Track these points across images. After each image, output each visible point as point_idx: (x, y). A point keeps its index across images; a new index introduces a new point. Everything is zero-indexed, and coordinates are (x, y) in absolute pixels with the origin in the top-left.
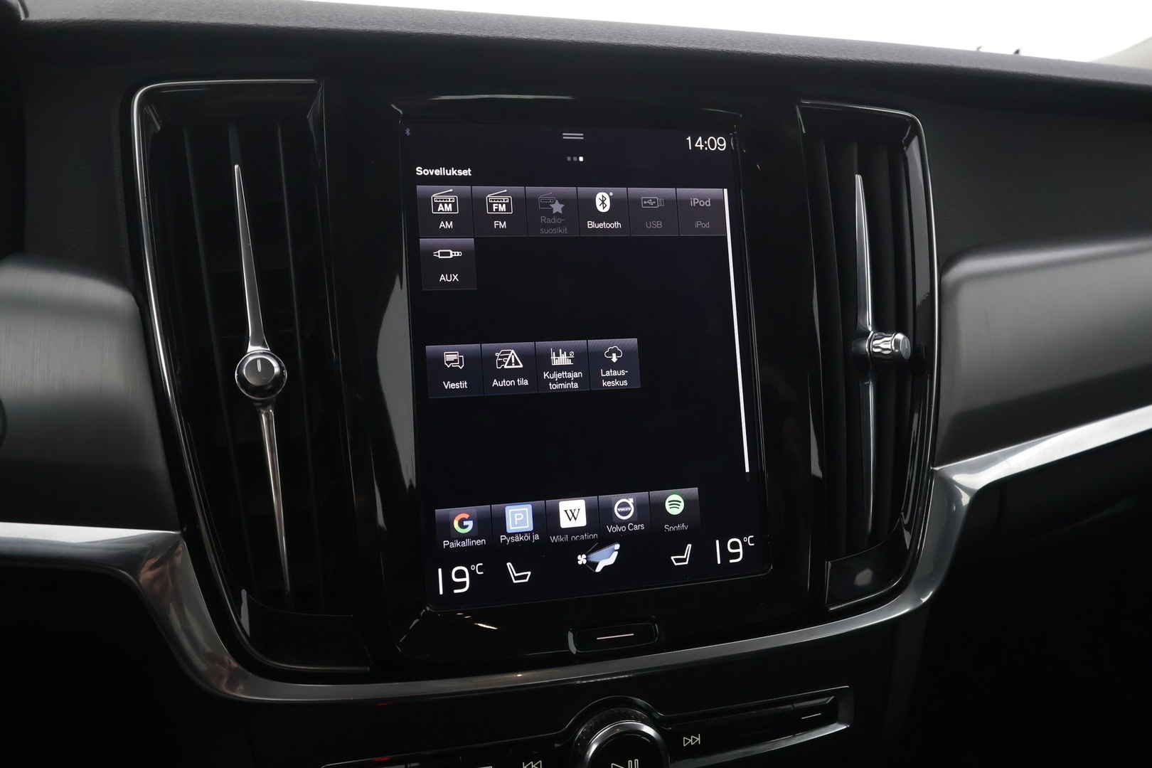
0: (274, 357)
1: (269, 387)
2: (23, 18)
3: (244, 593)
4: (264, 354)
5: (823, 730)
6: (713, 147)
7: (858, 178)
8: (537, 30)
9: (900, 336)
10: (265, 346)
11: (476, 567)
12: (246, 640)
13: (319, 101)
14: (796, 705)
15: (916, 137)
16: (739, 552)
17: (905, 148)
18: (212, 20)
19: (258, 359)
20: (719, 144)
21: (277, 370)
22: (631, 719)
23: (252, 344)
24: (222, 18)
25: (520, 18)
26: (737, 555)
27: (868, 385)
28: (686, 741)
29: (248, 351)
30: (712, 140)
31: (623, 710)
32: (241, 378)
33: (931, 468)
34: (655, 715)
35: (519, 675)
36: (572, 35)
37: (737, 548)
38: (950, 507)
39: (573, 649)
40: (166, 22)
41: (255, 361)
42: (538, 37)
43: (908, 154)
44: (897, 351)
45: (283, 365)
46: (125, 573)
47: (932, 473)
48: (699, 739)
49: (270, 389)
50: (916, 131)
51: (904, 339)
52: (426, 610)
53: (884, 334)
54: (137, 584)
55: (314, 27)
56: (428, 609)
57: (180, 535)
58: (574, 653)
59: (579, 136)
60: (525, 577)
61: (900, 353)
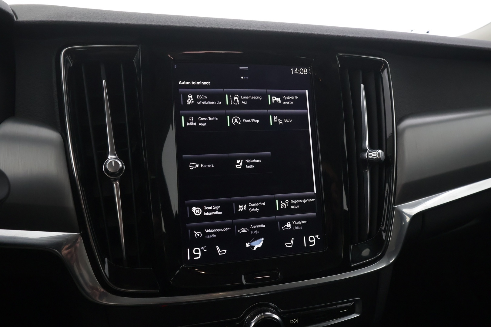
0: (120, 160)
1: (117, 173)
2: (15, 20)
3: (106, 259)
4: (115, 159)
5: (349, 316)
6: (302, 73)
7: (362, 86)
8: (229, 25)
9: (380, 151)
10: (116, 156)
11: (203, 248)
12: (107, 279)
13: (138, 54)
14: (338, 306)
15: (386, 69)
16: (314, 242)
17: (381, 73)
18: (95, 21)
19: (113, 161)
20: (305, 71)
21: (121, 166)
22: (268, 312)
23: (110, 155)
24: (98, 20)
25: (222, 19)
26: (313, 243)
27: (367, 171)
28: (292, 321)
29: (109, 158)
30: (301, 70)
31: (265, 308)
32: (106, 169)
33: (394, 206)
34: (278, 310)
35: (220, 294)
36: (243, 27)
37: (313, 240)
38: (401, 223)
39: (244, 282)
40: (75, 21)
41: (112, 162)
42: (230, 27)
43: (383, 75)
44: (379, 157)
45: (123, 163)
46: (56, 250)
47: (394, 208)
48: (297, 321)
49: (118, 173)
50: (386, 66)
51: (382, 152)
52: (182, 266)
53: (373, 150)
54: (61, 255)
55: (137, 23)
56: (183, 266)
57: (80, 234)
58: (245, 284)
59: (246, 68)
60: (224, 252)
61: (380, 159)
